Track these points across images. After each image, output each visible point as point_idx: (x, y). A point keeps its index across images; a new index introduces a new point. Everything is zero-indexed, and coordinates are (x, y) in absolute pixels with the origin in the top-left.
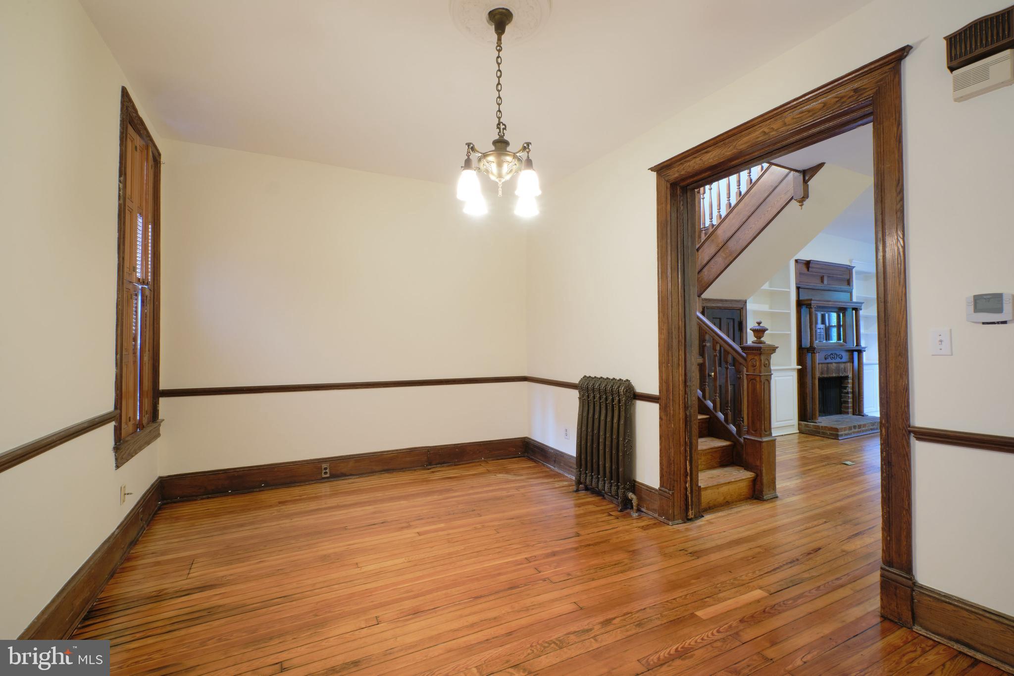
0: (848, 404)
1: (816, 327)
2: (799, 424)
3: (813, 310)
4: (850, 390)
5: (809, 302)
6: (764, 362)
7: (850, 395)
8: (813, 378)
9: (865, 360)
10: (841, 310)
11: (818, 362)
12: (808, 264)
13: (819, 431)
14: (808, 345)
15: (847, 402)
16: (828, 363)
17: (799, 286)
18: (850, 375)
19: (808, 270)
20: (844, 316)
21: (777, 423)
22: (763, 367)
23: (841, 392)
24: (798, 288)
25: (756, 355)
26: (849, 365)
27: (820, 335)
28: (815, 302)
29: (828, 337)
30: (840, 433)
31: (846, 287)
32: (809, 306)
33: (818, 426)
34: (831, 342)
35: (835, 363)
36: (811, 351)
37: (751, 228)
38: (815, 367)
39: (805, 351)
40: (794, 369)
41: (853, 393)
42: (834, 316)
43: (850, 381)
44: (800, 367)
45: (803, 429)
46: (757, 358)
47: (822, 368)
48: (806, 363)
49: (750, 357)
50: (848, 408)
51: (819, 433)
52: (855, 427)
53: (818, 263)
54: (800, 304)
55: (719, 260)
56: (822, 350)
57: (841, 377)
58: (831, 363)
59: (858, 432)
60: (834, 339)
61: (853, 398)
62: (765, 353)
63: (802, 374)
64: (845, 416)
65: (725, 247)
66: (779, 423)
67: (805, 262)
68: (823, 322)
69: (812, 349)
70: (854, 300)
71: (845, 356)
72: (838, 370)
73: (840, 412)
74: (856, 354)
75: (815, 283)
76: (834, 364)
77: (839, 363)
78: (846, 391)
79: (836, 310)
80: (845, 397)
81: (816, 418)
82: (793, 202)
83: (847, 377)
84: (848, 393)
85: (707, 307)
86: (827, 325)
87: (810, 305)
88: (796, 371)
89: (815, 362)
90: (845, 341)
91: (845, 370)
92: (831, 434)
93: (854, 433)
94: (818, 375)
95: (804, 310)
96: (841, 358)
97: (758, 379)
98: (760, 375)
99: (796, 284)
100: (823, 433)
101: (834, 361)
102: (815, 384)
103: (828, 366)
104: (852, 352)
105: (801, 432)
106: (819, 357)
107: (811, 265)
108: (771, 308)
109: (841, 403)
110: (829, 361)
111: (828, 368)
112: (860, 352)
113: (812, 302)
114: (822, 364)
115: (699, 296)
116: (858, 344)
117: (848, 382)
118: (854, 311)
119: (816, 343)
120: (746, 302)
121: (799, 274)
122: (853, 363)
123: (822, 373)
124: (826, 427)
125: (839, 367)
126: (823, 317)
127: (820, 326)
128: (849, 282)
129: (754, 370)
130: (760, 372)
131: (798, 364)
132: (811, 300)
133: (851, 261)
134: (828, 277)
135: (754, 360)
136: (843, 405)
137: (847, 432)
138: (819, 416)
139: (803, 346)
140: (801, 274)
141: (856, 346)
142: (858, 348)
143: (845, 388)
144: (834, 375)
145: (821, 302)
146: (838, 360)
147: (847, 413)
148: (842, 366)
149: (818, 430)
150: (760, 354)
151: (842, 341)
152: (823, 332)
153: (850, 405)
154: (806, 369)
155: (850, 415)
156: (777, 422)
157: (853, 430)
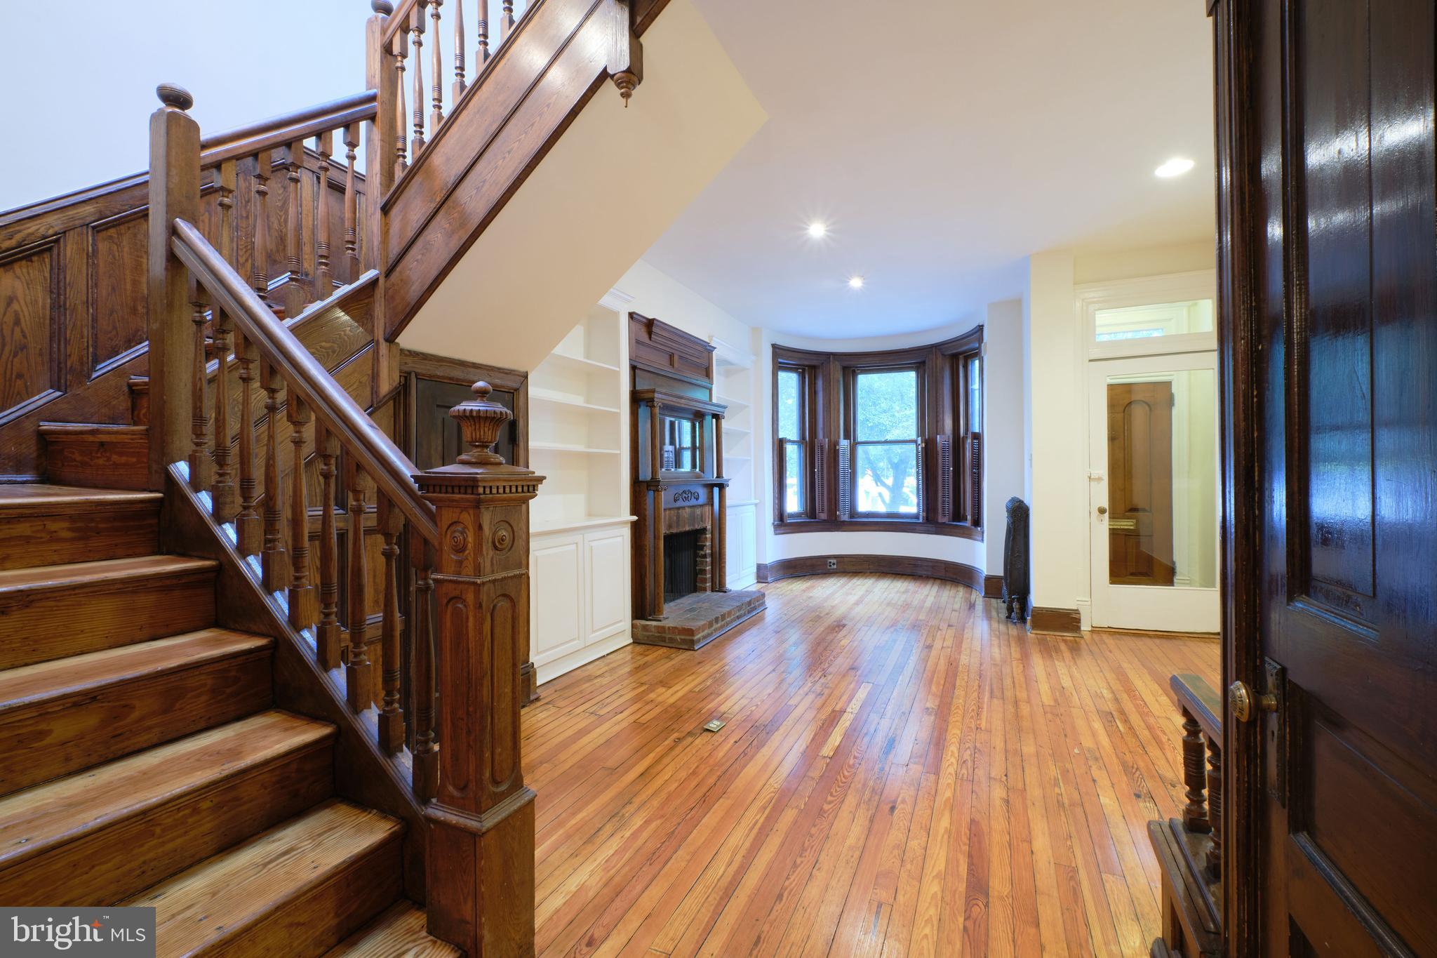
0: (706, 574)
1: (661, 449)
2: (633, 626)
3: (657, 410)
4: (708, 551)
5: (650, 395)
6: (494, 534)
7: (708, 560)
8: (656, 537)
9: (729, 501)
10: (698, 417)
11: (663, 506)
12: (650, 324)
13: (665, 638)
14: (649, 477)
15: (704, 572)
16: (678, 508)
17: (635, 364)
18: (709, 527)
19: (650, 338)
20: (701, 427)
21: (594, 635)
22: (488, 552)
23: (696, 555)
24: (633, 368)
25: (465, 509)
26: (707, 509)
27: (668, 461)
28: (660, 396)
29: (678, 463)
30: (696, 638)
31: (704, 382)
32: (650, 402)
33: (663, 628)
34: (683, 470)
35: (689, 507)
36: (652, 488)
37: (509, 152)
38: (659, 517)
39: (644, 487)
40: (624, 523)
41: (712, 555)
42: (687, 426)
43: (709, 536)
44: (635, 518)
45: (640, 633)
46: (467, 518)
47: (670, 517)
48: (645, 509)
49: (448, 516)
50: (705, 581)
51: (663, 639)
52: (717, 620)
53: (665, 326)
54: (638, 399)
55: (439, 241)
56: (669, 485)
57: (697, 530)
58: (683, 508)
59: (722, 627)
60: (687, 466)
61: (712, 563)
62: (492, 500)
63: (638, 531)
64: (702, 596)
65: (449, 203)
66: (598, 633)
67: (644, 320)
68: (672, 442)
69: (654, 484)
70: (714, 400)
71: (703, 493)
72: (693, 518)
73: (695, 589)
74: (716, 490)
75: (659, 362)
76: (688, 510)
77: (693, 507)
78: (703, 553)
79: (691, 416)
80: (702, 563)
81: (660, 611)
82: (610, 88)
83: (704, 530)
84: (705, 556)
85: (416, 375)
86: (678, 446)
87: (652, 400)
88: (629, 525)
89: (659, 509)
90: (702, 470)
91: (702, 519)
92: (684, 641)
93: (716, 630)
94: (663, 530)
95: (643, 412)
96: (697, 499)
97: (470, 597)
98: (475, 584)
99: (630, 359)
100: (672, 640)
101: (687, 503)
102: (658, 549)
103: (678, 513)
104: (710, 486)
105: (636, 641)
106: (665, 498)
107: (654, 329)
108: (587, 402)
109: (696, 575)
110: (680, 503)
111: (678, 517)
112: (722, 487)
113: (656, 395)
114: (670, 509)
115: (391, 338)
116: (719, 475)
117: (706, 538)
118: (714, 420)
119: (662, 473)
120: (527, 377)
121: (636, 343)
122: (712, 505)
123: (670, 526)
124: (676, 628)
125: (694, 513)
126: (672, 424)
127: (668, 447)
128: (708, 373)
129: (460, 563)
130: (478, 571)
131: (633, 513)
132: (653, 391)
133: (711, 337)
134: (681, 357)
135: (460, 528)
136: (699, 576)
137: (706, 632)
138: (665, 601)
139: (641, 478)
140: (638, 342)
141: (717, 477)
142: (719, 481)
143: (702, 547)
144: (687, 528)
145: (671, 398)
146: (693, 502)
147: (705, 590)
148: (698, 511)
149: (663, 635)
150: (477, 504)
151: (698, 470)
152: (672, 456)
153: (709, 576)
154: (645, 520)
155: (709, 592)
156: (594, 632)
157: (716, 626)
